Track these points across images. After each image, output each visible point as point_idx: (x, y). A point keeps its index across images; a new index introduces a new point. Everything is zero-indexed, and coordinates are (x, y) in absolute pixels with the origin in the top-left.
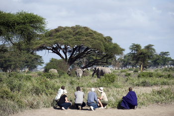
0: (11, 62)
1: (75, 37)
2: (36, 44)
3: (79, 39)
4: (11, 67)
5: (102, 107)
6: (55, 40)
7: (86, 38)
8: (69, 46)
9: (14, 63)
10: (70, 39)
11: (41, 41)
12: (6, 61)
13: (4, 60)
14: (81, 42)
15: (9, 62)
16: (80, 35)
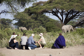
0: (31, 23)
1: (69, 3)
2: (41, 8)
3: (72, 5)
4: (31, 27)
5: (41, 48)
6: (54, 6)
7: (77, 4)
8: (64, 11)
9: (33, 24)
10: (65, 5)
11: (44, 7)
12: (27, 23)
13: (27, 22)
14: (73, 7)
15: (30, 23)
16: (73, 2)
